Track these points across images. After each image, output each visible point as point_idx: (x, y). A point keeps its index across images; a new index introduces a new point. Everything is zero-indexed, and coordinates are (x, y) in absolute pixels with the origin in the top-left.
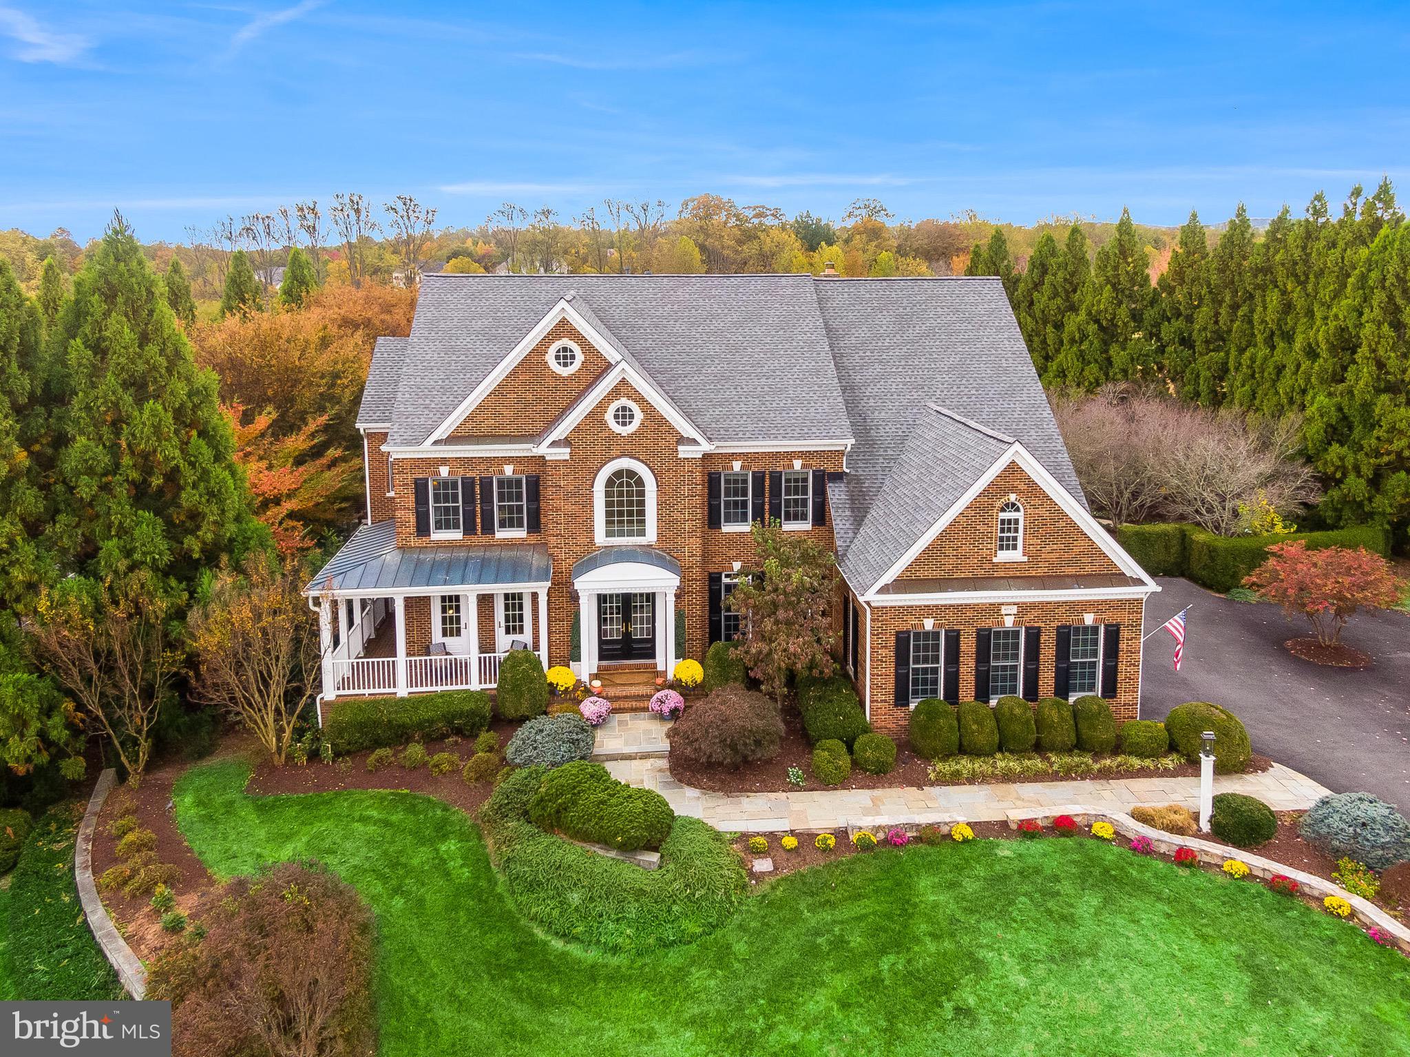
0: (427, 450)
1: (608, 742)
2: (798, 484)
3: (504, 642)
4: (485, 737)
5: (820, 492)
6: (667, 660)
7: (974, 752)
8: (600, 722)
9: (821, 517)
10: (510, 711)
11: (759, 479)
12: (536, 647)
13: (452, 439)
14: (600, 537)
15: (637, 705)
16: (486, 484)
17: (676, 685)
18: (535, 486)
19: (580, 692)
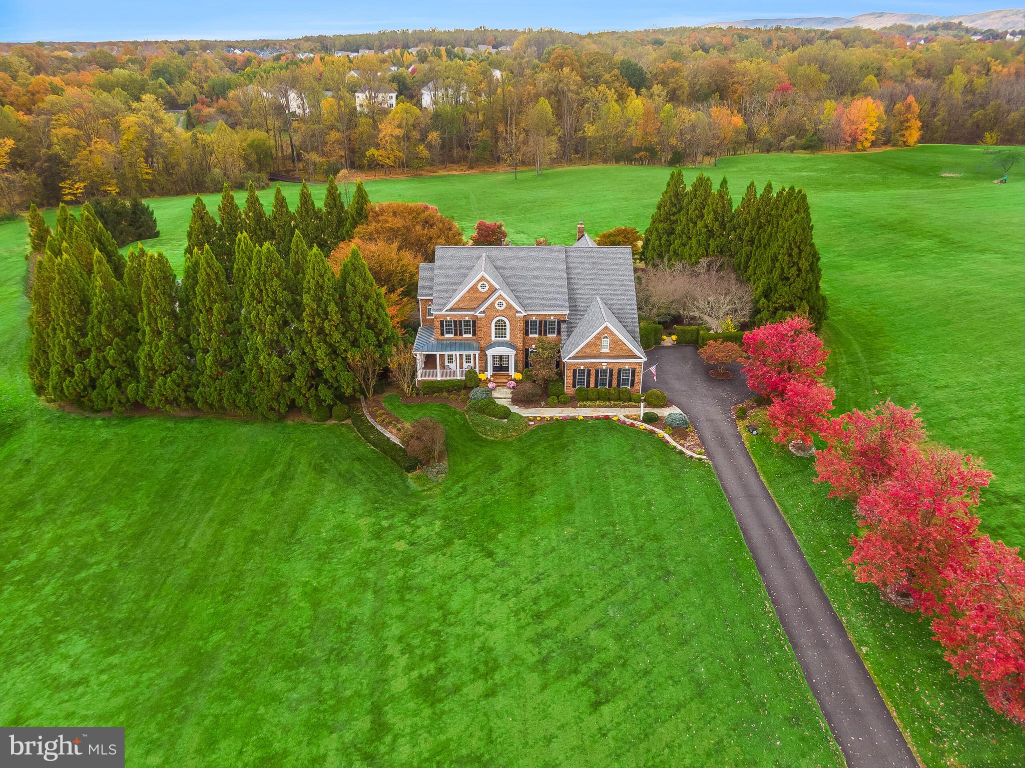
0: (443, 312)
1: (495, 394)
2: (552, 323)
3: (465, 365)
4: (463, 391)
5: (559, 326)
6: (512, 372)
7: (591, 400)
8: (494, 389)
9: (559, 333)
10: (469, 385)
11: (540, 322)
12: (475, 367)
13: (451, 310)
14: (493, 338)
15: (503, 385)
16: (460, 322)
17: (514, 380)
18: (474, 323)
19: (487, 381)
